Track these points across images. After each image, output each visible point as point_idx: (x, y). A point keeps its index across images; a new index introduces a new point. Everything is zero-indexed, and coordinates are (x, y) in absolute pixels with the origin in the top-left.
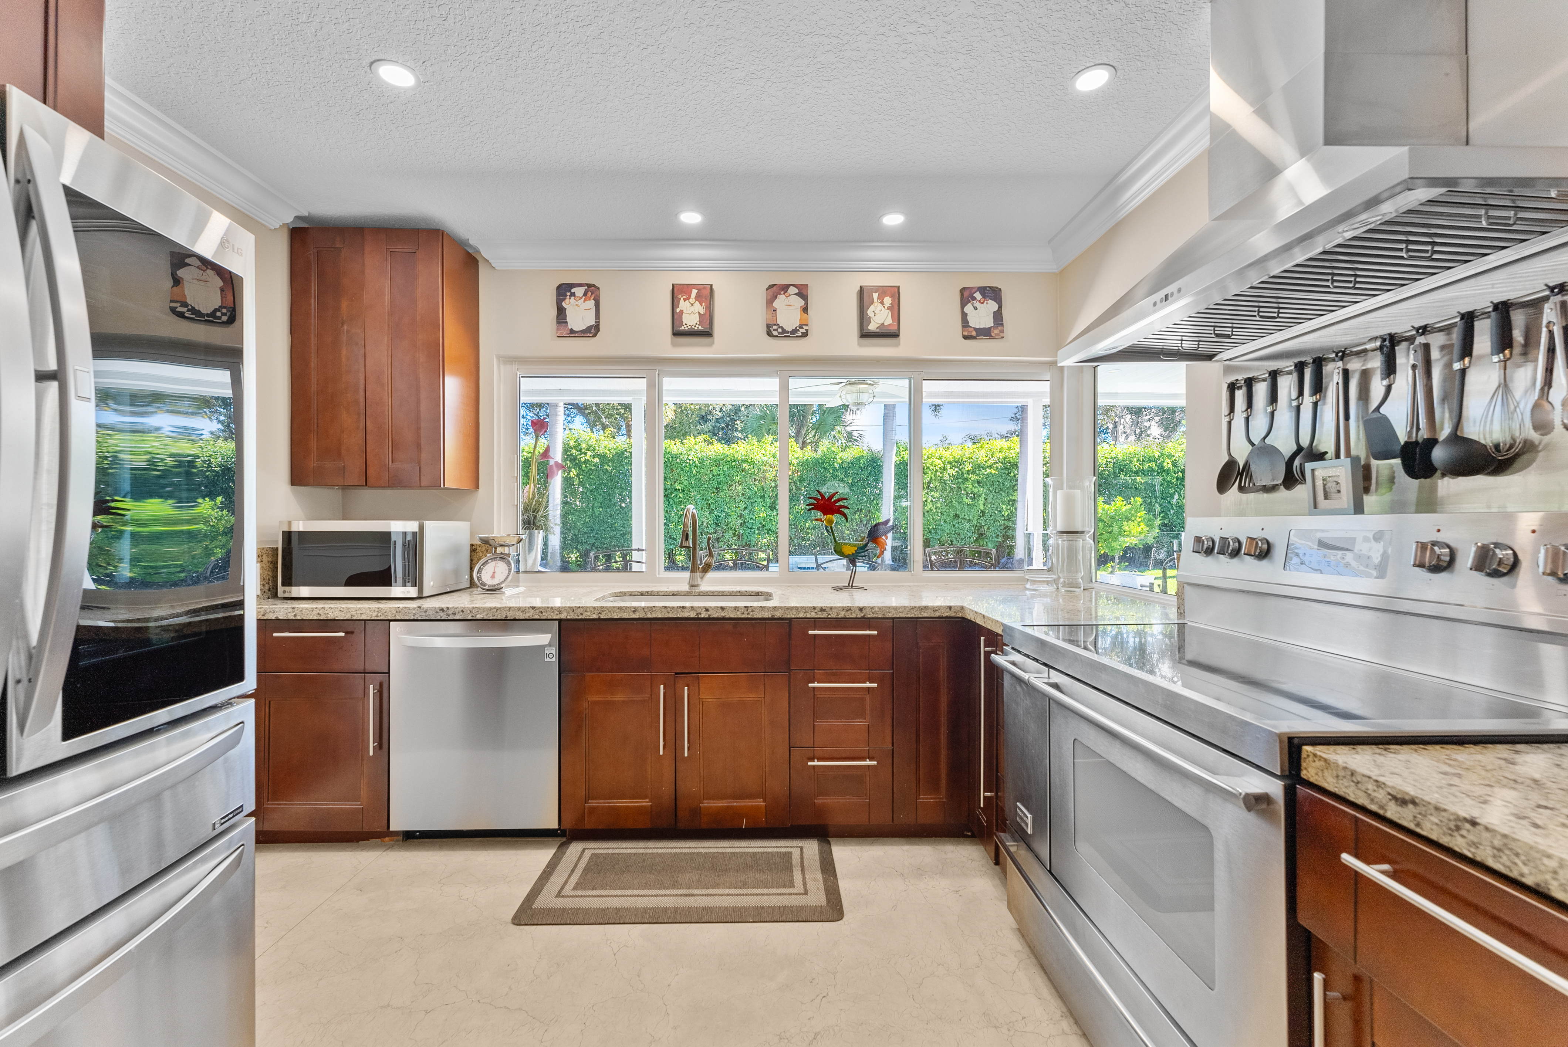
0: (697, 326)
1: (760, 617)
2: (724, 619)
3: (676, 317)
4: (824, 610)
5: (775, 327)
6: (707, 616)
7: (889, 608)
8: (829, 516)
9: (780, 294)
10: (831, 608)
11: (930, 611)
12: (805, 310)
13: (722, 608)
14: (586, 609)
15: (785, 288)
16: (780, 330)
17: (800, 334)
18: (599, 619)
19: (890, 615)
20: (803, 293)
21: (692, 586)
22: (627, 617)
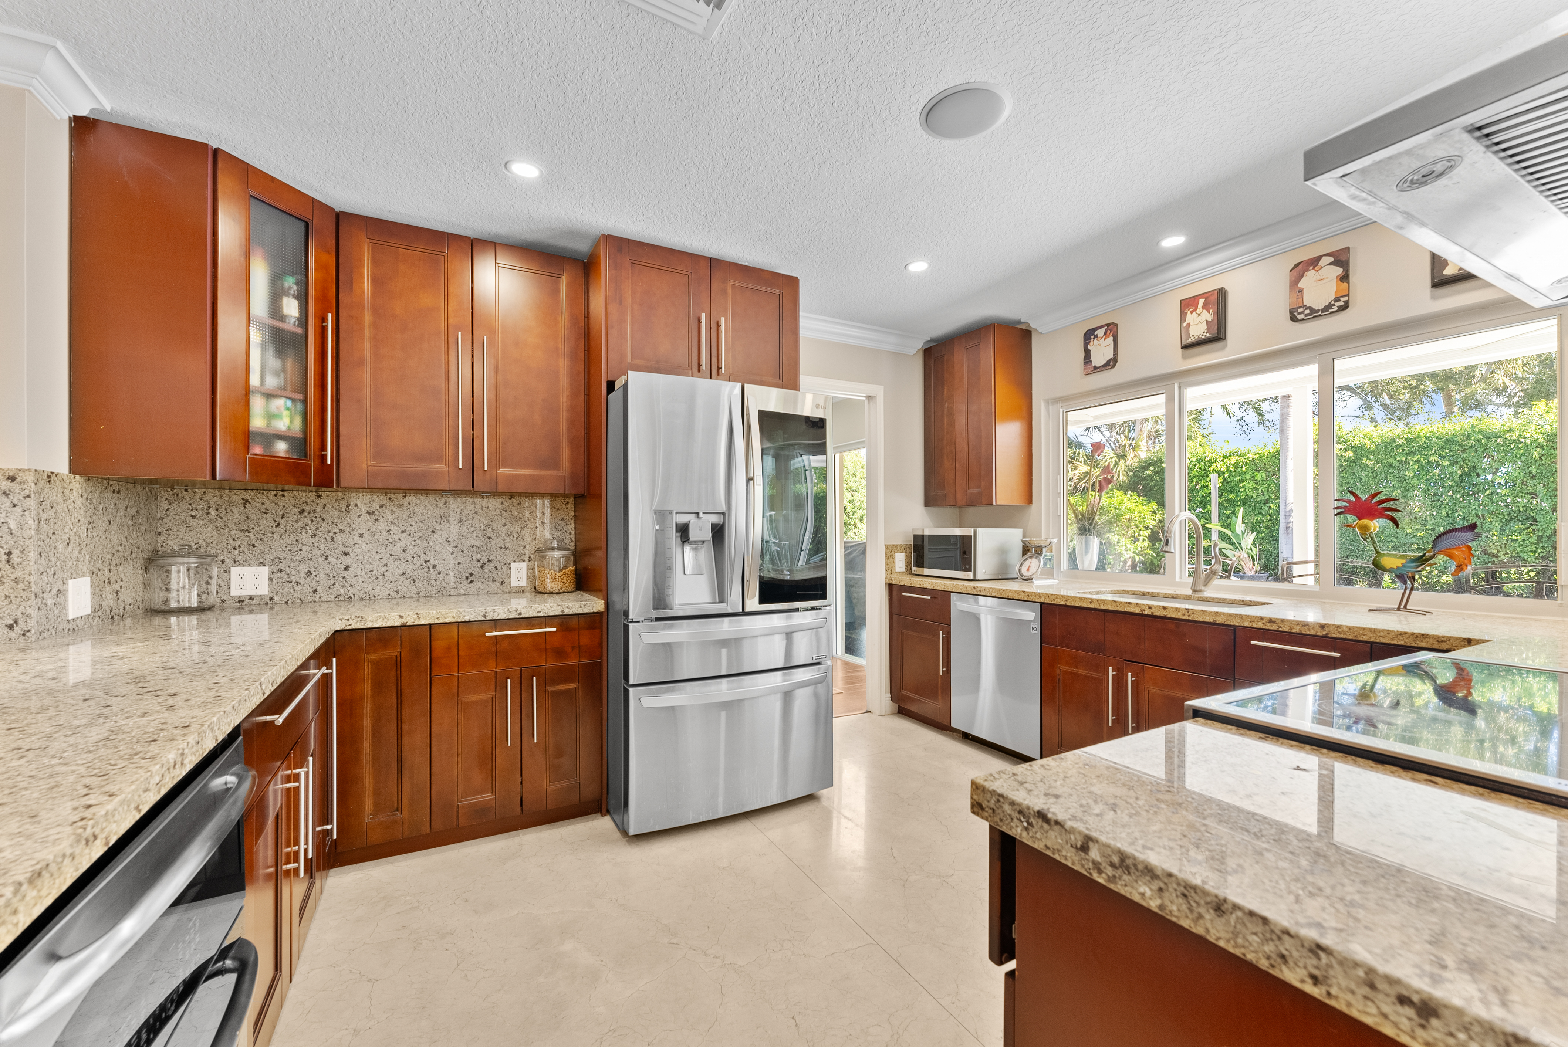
0: (1205, 334)
3: (1185, 329)
6: (1150, 613)
7: (1364, 629)
9: (1308, 271)
12: (1345, 278)
13: (1164, 608)
14: (1057, 596)
15: (1314, 262)
16: (1307, 311)
18: (1065, 606)
19: (1365, 638)
20: (1341, 259)
21: (1195, 591)
22: (1086, 606)
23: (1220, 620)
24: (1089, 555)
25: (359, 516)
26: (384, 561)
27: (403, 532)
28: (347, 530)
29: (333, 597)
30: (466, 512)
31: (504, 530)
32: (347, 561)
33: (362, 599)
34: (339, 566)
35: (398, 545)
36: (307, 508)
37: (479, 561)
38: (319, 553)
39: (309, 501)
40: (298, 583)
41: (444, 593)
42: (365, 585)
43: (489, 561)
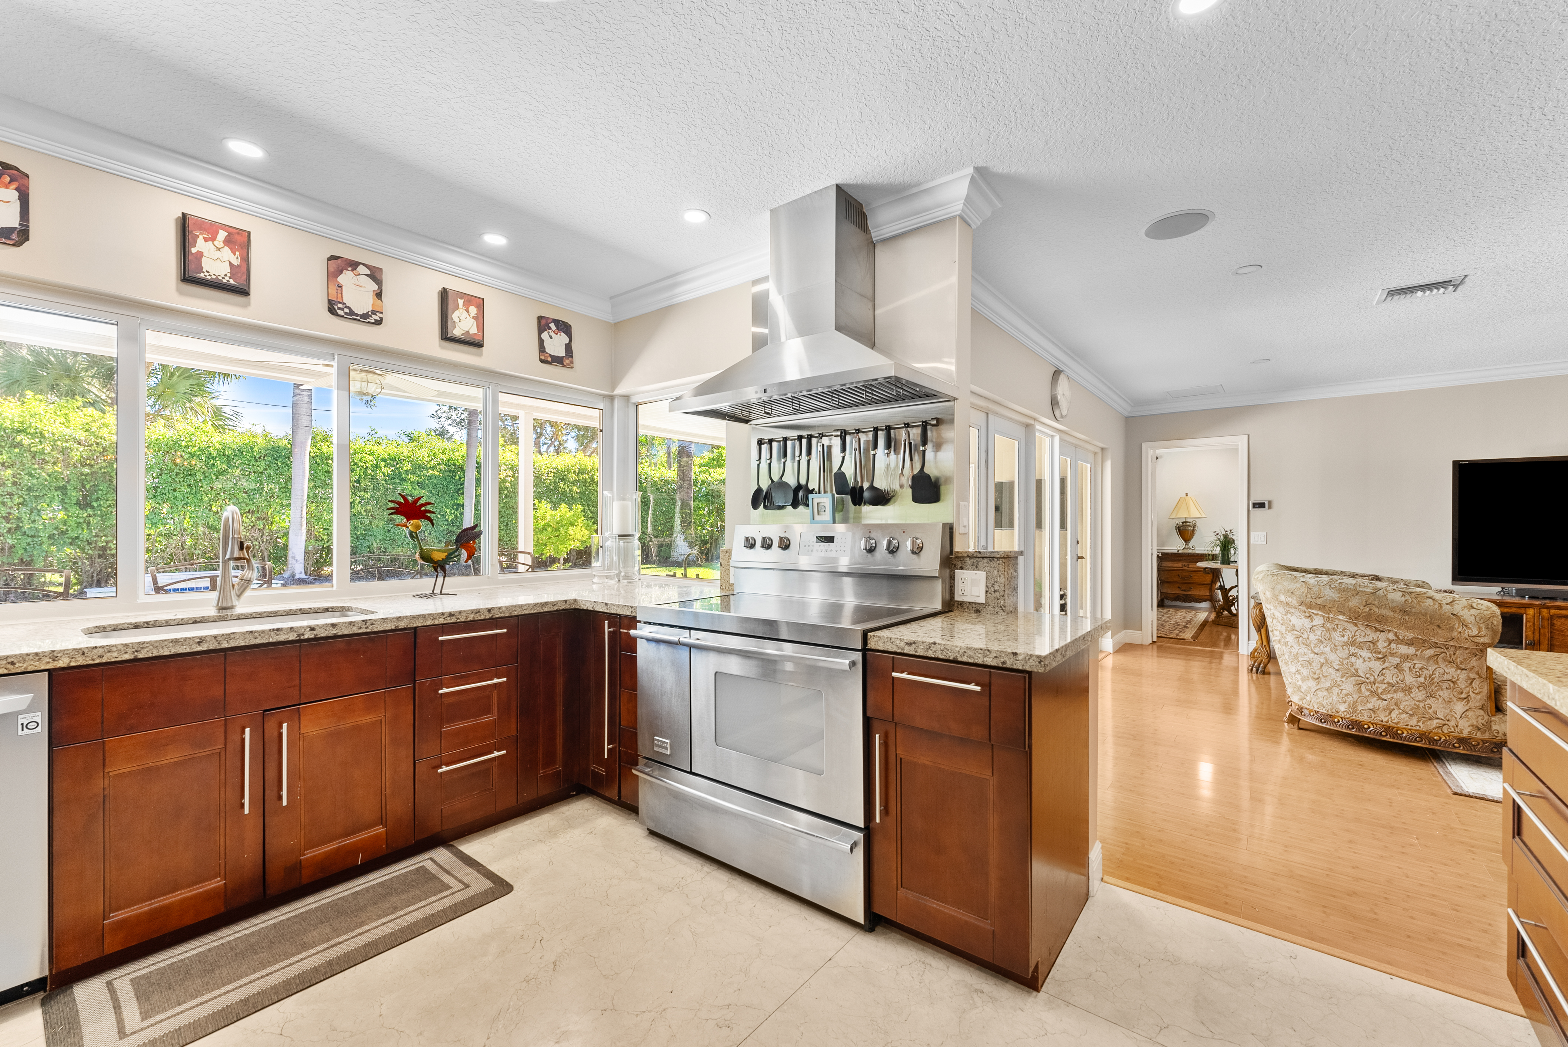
0: (227, 278)
1: (382, 629)
2: (335, 637)
3: (193, 256)
4: (453, 615)
5: (340, 306)
6: (313, 636)
7: (515, 606)
8: (415, 521)
9: (347, 270)
10: (460, 612)
11: (550, 606)
12: (379, 295)
13: (334, 625)
15: (354, 265)
16: (347, 310)
17: (373, 321)
18: (136, 660)
19: (516, 613)
20: (375, 276)
22: (188, 650)
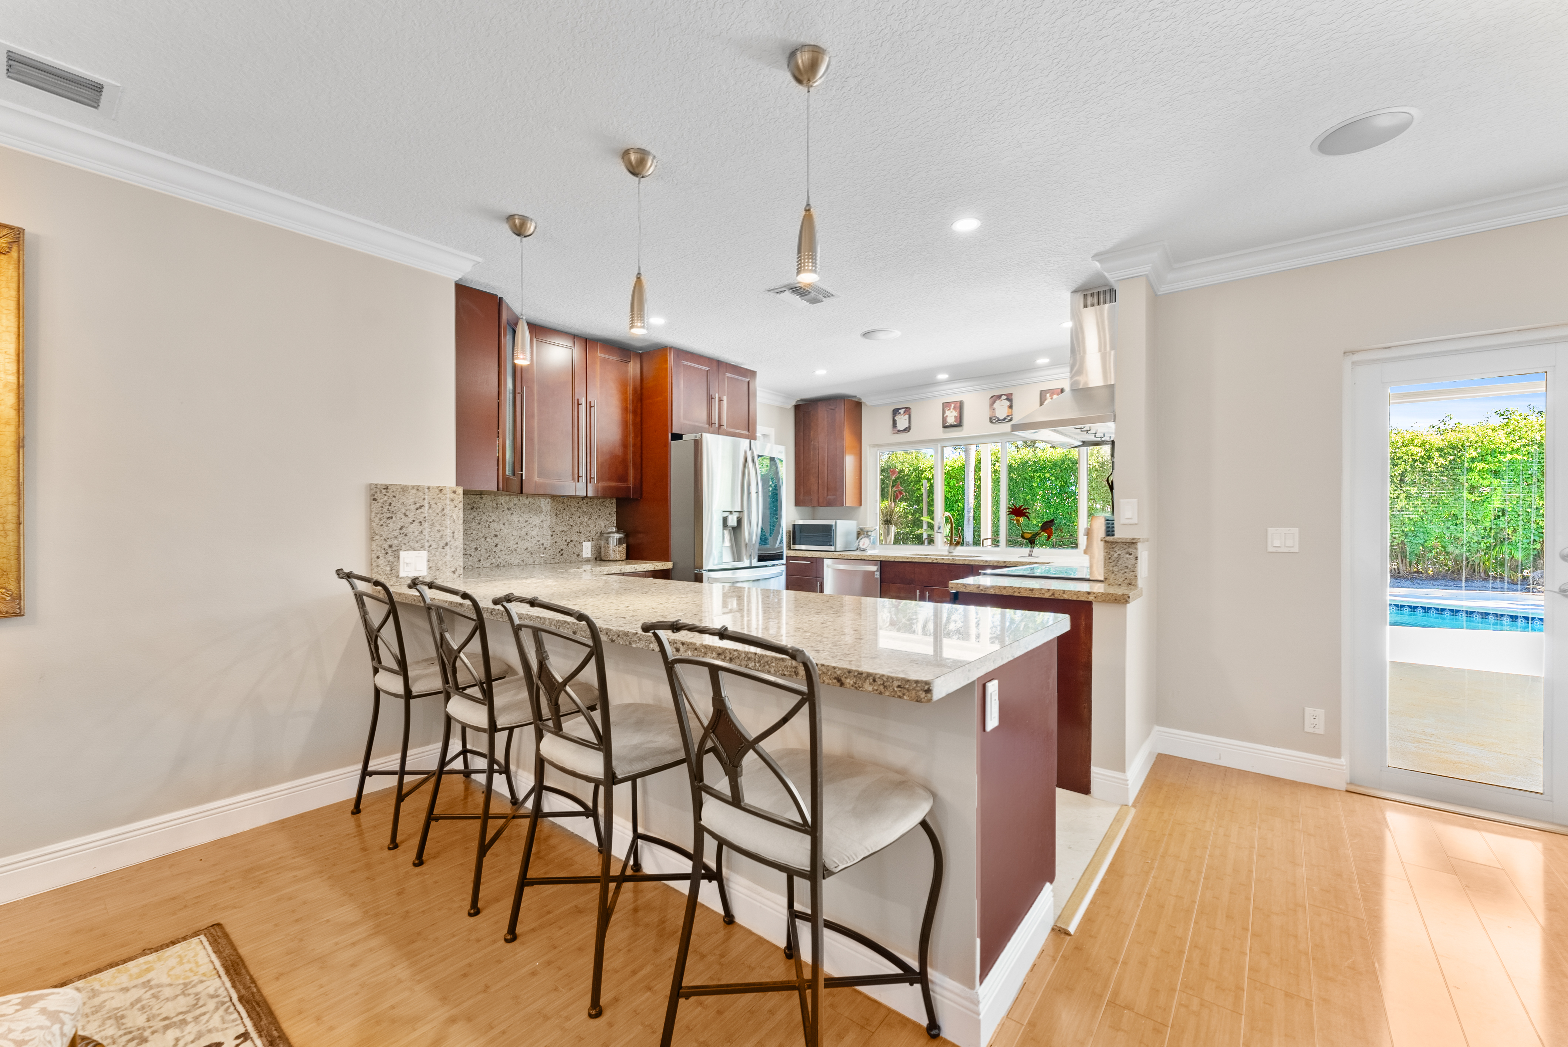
0: (955, 422)
3: (945, 419)
8: (1018, 518)
9: (997, 400)
12: (1011, 407)
14: (889, 557)
15: (1000, 397)
16: (996, 419)
20: (1009, 398)
21: (950, 553)
22: (905, 561)
23: (966, 563)
24: (890, 536)
25: (503, 511)
26: (516, 541)
27: (526, 522)
28: (497, 520)
29: (489, 564)
30: (560, 508)
31: (579, 520)
32: (497, 540)
33: (504, 566)
34: (492, 544)
35: (524, 530)
36: (475, 506)
37: (566, 541)
38: (482, 535)
39: (476, 501)
40: (470, 555)
41: (548, 561)
42: (505, 556)
43: (571, 541)
